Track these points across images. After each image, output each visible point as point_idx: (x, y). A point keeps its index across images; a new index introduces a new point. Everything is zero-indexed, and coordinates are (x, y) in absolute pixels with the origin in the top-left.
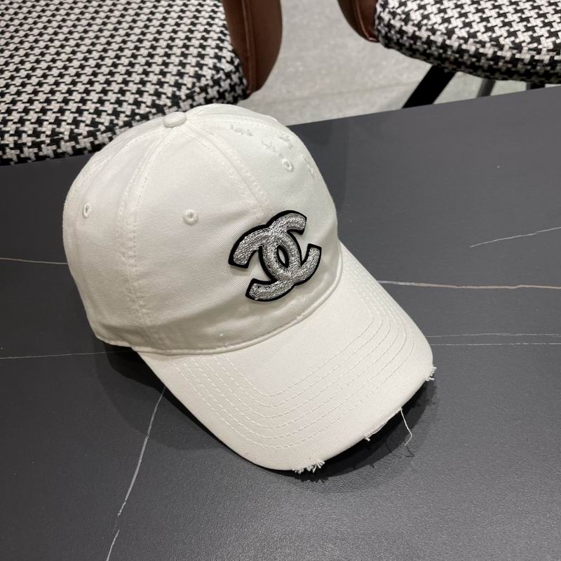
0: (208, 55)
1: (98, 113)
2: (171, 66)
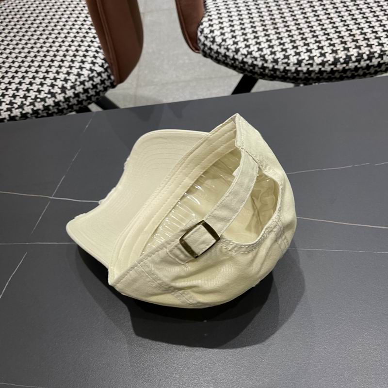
0: (87, 61)
2: (63, 68)
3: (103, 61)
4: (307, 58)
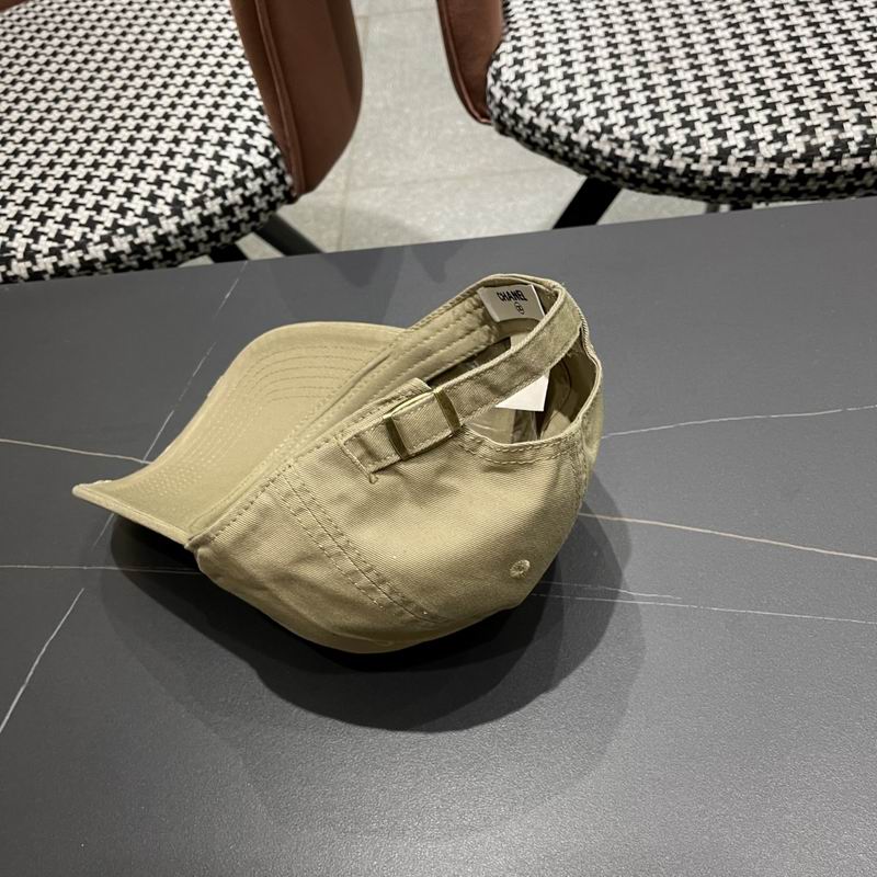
0: (232, 143)
1: (67, 222)
4: (742, 145)
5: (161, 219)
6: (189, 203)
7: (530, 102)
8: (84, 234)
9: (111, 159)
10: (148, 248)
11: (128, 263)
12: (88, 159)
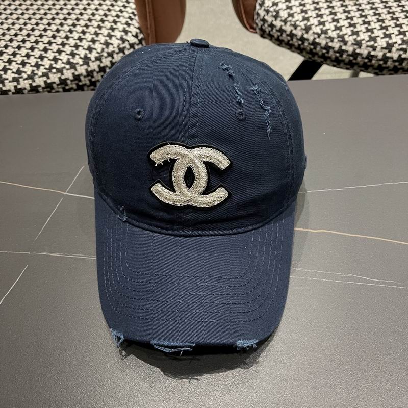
0: (118, 29)
1: (23, 64)
2: (87, 35)
3: (138, 31)
4: (400, 42)
5: (77, 66)
6: (93, 59)
7: (281, 17)
8: (33, 71)
9: (50, 33)
10: (69, 82)
11: (57, 90)
12: (37, 33)
